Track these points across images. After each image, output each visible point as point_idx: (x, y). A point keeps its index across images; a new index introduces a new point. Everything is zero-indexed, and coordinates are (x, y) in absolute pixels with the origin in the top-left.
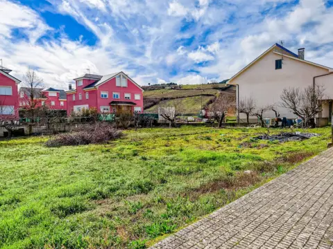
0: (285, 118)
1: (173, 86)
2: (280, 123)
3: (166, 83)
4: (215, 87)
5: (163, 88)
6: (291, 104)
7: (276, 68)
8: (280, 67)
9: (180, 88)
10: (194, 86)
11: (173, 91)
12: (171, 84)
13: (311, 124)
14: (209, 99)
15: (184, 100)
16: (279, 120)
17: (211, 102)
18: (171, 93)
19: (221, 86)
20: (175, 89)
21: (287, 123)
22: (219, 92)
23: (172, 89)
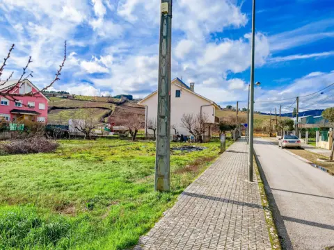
0: (182, 135)
1: (65, 95)
2: (179, 139)
3: (56, 91)
4: (111, 101)
5: (54, 96)
6: (187, 125)
7: (176, 96)
8: (179, 96)
9: (73, 98)
10: (88, 97)
11: (65, 100)
12: (62, 92)
13: (200, 140)
14: (104, 112)
15: (79, 111)
16: (178, 136)
17: (106, 115)
18: (63, 102)
19: (116, 100)
20: (67, 98)
21: (183, 139)
22: (114, 106)
23: (64, 98)
